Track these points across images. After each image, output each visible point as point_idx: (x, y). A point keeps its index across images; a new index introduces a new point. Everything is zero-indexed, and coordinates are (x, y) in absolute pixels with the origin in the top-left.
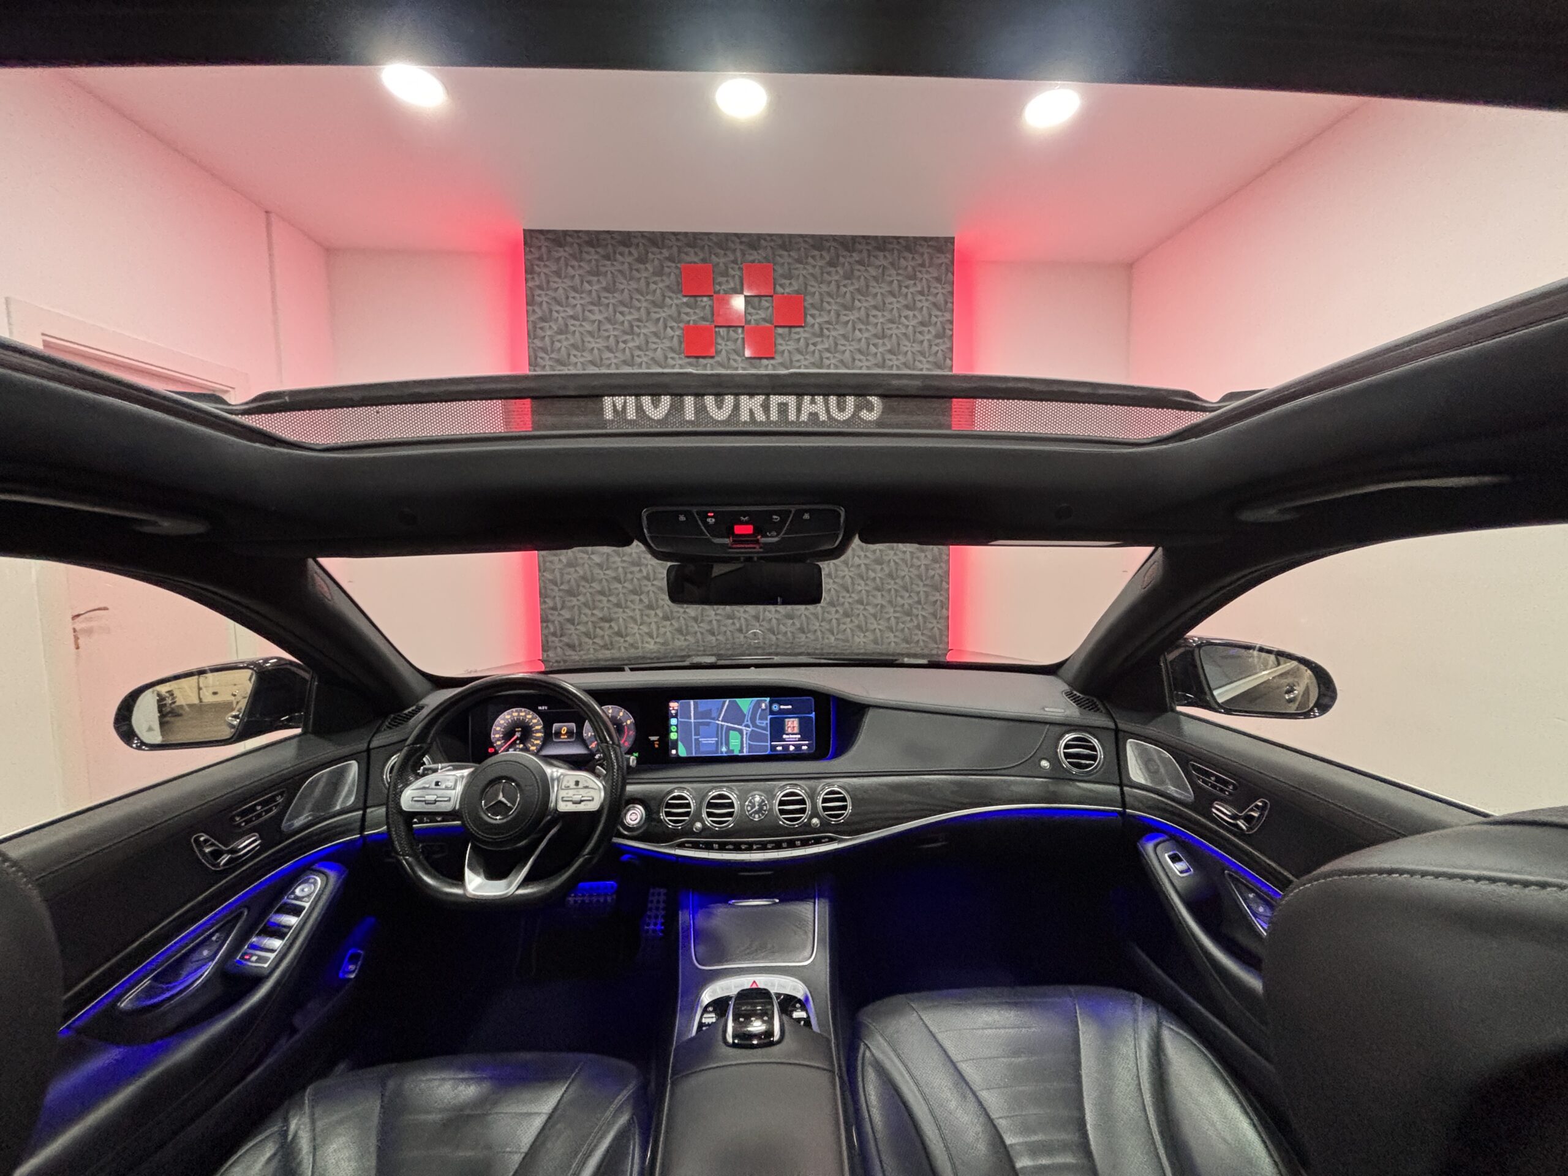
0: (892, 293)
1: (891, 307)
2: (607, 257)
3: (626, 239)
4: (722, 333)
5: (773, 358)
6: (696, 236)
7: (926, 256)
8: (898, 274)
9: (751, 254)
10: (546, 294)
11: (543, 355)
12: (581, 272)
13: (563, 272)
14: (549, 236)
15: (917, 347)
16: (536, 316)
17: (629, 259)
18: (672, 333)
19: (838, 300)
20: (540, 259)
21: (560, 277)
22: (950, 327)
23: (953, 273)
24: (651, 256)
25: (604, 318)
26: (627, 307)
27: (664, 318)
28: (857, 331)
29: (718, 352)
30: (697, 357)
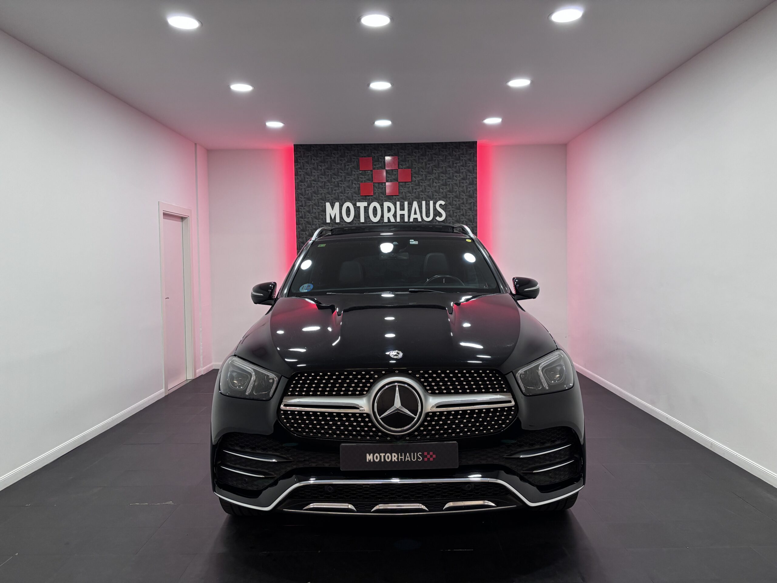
0: (450, 167)
1: (449, 172)
2: (327, 155)
3: (336, 147)
4: (376, 185)
5: (397, 195)
6: (364, 144)
7: (464, 149)
8: (452, 158)
9: (388, 152)
10: (303, 171)
11: (302, 196)
12: (317, 161)
13: (310, 161)
14: (304, 147)
15: (461, 189)
16: (299, 180)
17: (337, 156)
18: (356, 186)
19: (426, 170)
20: (299, 157)
22: (475, 180)
23: (476, 157)
24: (346, 154)
25: (327, 180)
26: (336, 175)
27: (352, 180)
28: (434, 183)
29: (374, 193)
30: (366, 196)
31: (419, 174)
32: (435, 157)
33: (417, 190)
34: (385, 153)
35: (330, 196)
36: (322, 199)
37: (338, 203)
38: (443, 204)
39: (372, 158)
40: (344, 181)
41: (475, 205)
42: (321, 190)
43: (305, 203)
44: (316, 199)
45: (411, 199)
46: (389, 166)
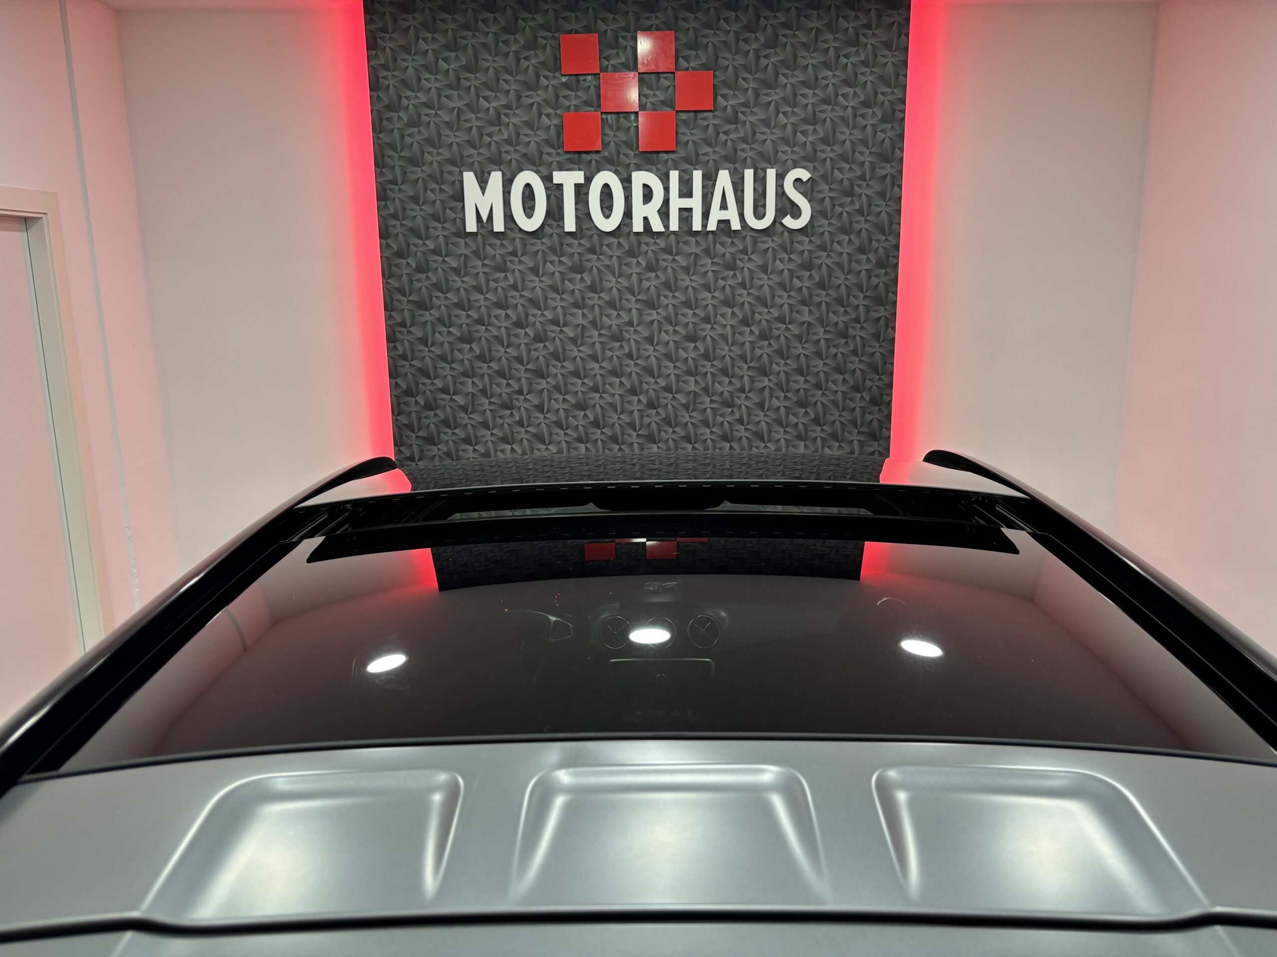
0: (827, 65)
1: (825, 82)
2: (466, 27)
4: (609, 120)
5: (673, 152)
8: (835, 39)
9: (647, 18)
10: (393, 75)
11: (393, 153)
12: (434, 46)
13: (413, 44)
16: (383, 104)
18: (550, 123)
19: (756, 76)
20: (384, 30)
21: (410, 54)
22: (901, 107)
23: (907, 36)
24: (521, 23)
25: (465, 105)
26: (493, 92)
27: (539, 104)
28: (781, 114)
29: (605, 145)
30: (579, 153)
31: (736, 88)
32: (782, 35)
33: (732, 136)
34: (638, 19)
35: (474, 152)
36: (452, 162)
37: (500, 173)
38: (804, 180)
39: (597, 34)
40: (514, 108)
41: (897, 183)
42: (449, 133)
43: (405, 173)
44: (434, 162)
45: (711, 163)
46: (648, 65)
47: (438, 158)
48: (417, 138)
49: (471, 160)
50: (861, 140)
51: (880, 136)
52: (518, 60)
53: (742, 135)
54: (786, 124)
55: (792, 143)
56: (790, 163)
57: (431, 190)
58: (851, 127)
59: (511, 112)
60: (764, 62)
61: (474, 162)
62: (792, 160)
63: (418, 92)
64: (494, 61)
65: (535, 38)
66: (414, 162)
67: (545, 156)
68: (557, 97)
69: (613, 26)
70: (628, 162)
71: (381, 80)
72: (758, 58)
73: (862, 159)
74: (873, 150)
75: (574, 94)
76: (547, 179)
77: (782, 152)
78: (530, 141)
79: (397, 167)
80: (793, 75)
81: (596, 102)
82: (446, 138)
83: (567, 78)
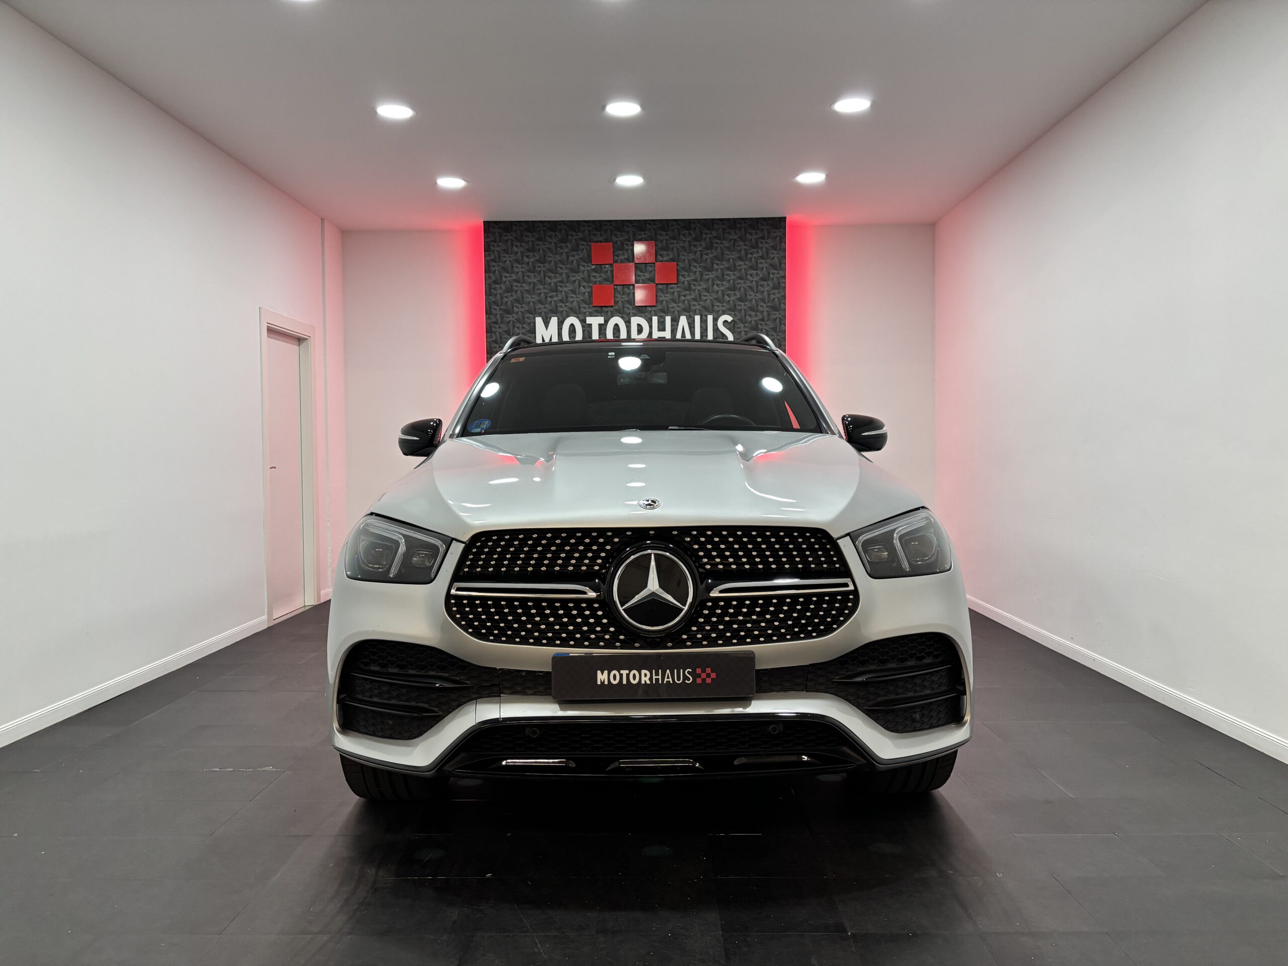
0: (741, 259)
1: (740, 268)
2: (539, 239)
3: (553, 226)
4: (619, 289)
5: (655, 307)
6: (600, 222)
7: (765, 230)
8: (745, 245)
9: (639, 236)
10: (498, 265)
11: (496, 307)
12: (521, 249)
13: (510, 248)
14: (500, 226)
15: (759, 296)
16: (492, 280)
17: (555, 240)
18: (585, 291)
19: (701, 265)
20: (495, 241)
21: (508, 254)
22: (783, 281)
23: (785, 243)
24: (570, 237)
25: (537, 281)
26: (553, 273)
27: (579, 280)
28: (715, 286)
29: (616, 303)
30: (602, 307)
31: (689, 271)
32: (716, 243)
33: (687, 298)
34: (634, 235)
35: (542, 306)
36: (529, 311)
37: (556, 318)
38: (729, 321)
39: (611, 243)
40: (565, 280)
41: (783, 322)
42: (529, 296)
43: (502, 318)
44: (520, 312)
45: (676, 312)
46: (640, 259)
47: (521, 310)
48: (511, 299)
49: (541, 311)
50: (761, 299)
51: (772, 297)
52: (568, 257)
53: (693, 297)
54: (718, 291)
55: (722, 301)
56: (721, 311)
57: (518, 328)
58: (755, 292)
59: (563, 284)
60: (705, 257)
61: (542, 312)
62: (722, 310)
63: (512, 274)
64: (554, 257)
65: (578, 245)
66: (508, 312)
67: (582, 308)
68: (589, 276)
69: (622, 239)
70: (629, 312)
71: (491, 267)
72: (702, 255)
73: (762, 310)
74: (768, 305)
75: (598, 275)
76: (583, 321)
77: (716, 306)
78: (574, 301)
79: (498, 315)
80: (722, 264)
81: (610, 280)
82: (526, 299)
83: (595, 266)
